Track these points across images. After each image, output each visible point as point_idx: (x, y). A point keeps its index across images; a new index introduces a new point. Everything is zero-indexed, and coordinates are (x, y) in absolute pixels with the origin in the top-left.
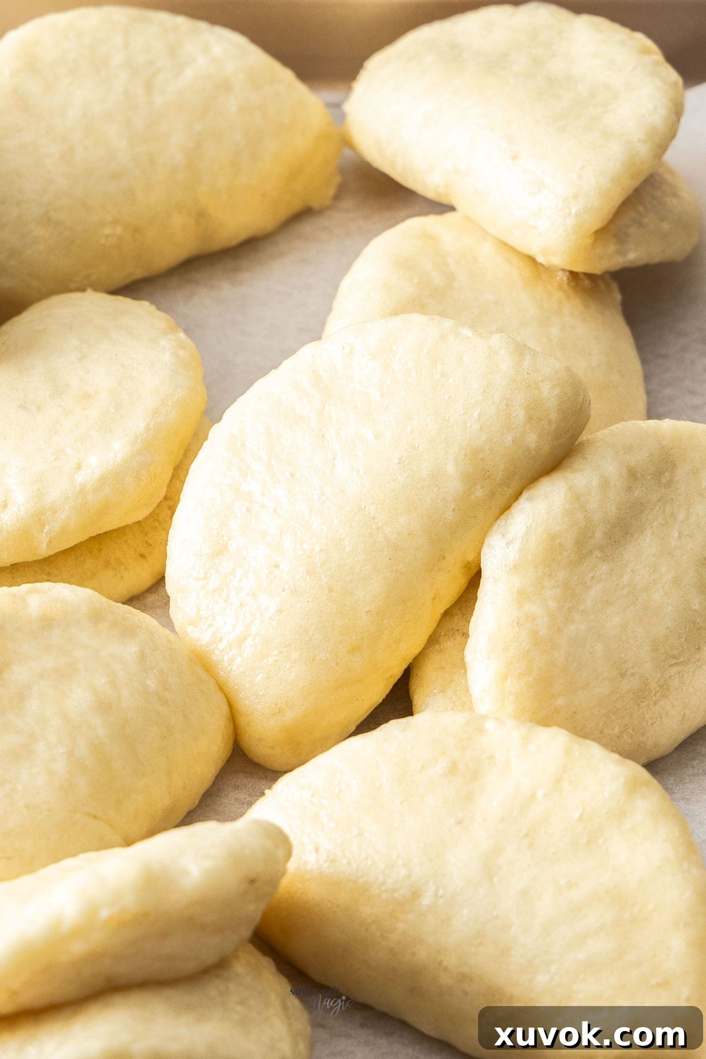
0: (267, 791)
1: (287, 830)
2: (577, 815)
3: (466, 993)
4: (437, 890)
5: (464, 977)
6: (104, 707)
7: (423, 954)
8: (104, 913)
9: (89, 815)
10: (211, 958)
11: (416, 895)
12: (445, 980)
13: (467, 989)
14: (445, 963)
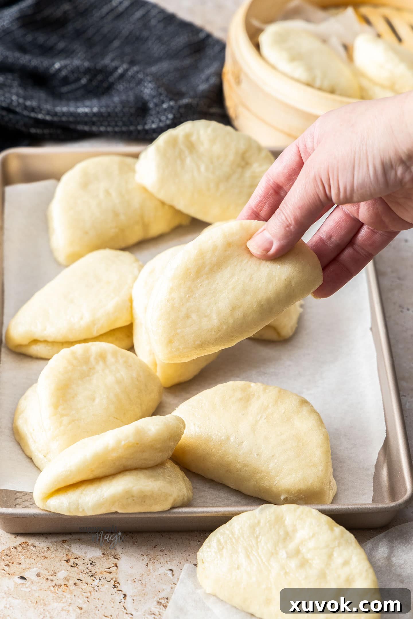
0: (176, 408)
1: (184, 419)
2: (283, 412)
3: (246, 471)
4: (236, 436)
5: (245, 465)
6: (119, 382)
7: (231, 458)
8: (123, 443)
9: (115, 418)
10: (159, 461)
11: (228, 438)
12: (239, 466)
13: (246, 469)
14: (239, 461)
